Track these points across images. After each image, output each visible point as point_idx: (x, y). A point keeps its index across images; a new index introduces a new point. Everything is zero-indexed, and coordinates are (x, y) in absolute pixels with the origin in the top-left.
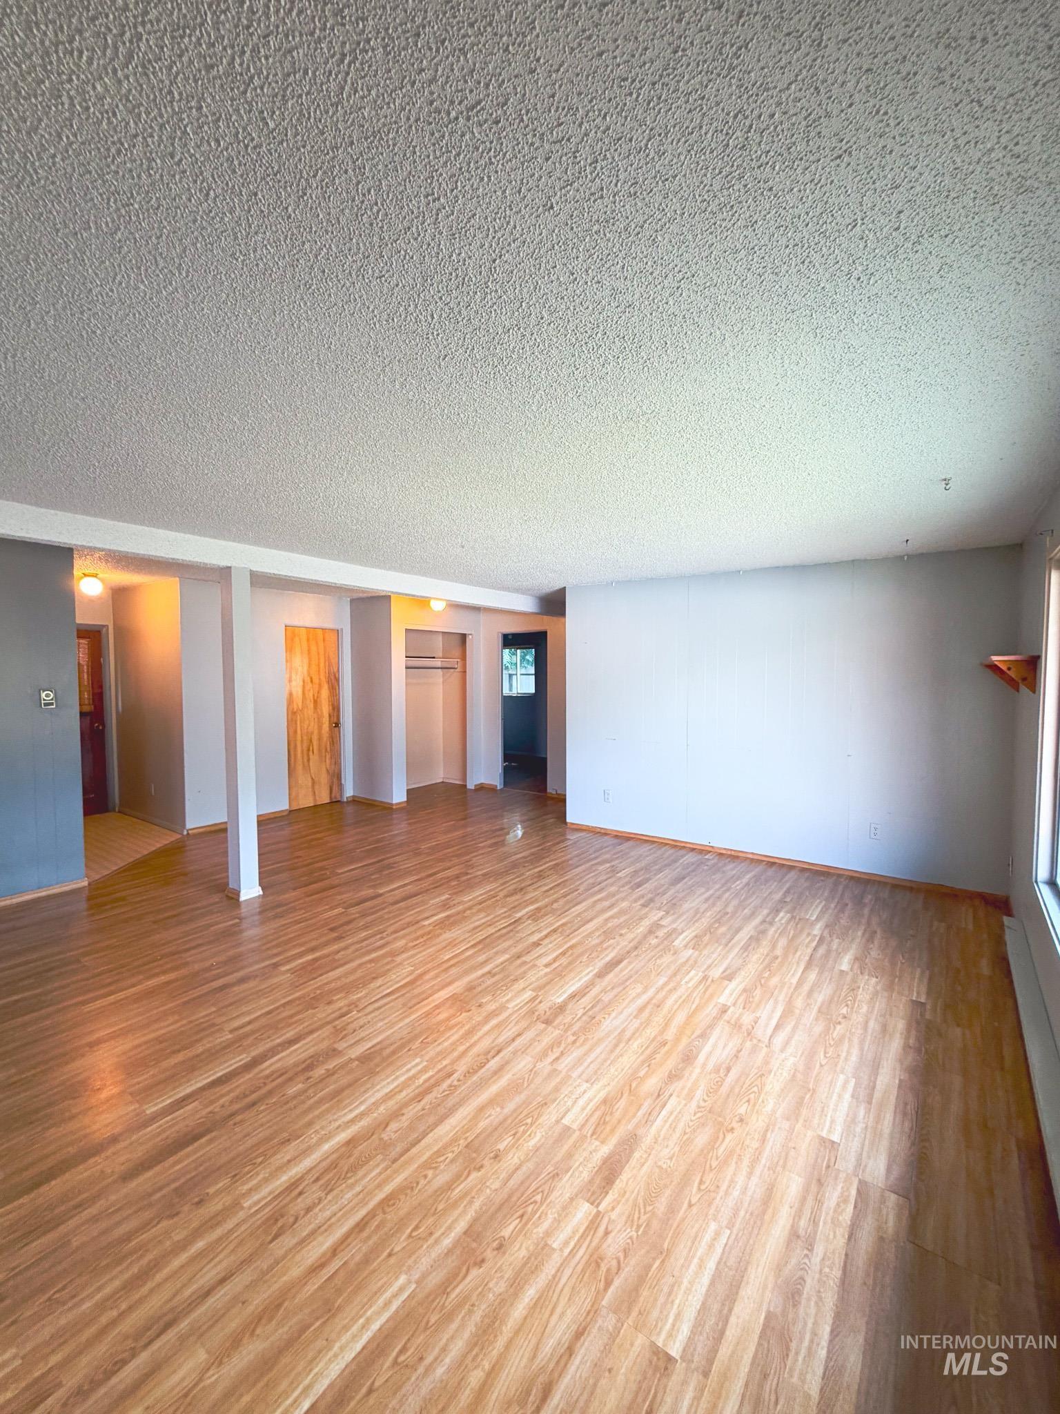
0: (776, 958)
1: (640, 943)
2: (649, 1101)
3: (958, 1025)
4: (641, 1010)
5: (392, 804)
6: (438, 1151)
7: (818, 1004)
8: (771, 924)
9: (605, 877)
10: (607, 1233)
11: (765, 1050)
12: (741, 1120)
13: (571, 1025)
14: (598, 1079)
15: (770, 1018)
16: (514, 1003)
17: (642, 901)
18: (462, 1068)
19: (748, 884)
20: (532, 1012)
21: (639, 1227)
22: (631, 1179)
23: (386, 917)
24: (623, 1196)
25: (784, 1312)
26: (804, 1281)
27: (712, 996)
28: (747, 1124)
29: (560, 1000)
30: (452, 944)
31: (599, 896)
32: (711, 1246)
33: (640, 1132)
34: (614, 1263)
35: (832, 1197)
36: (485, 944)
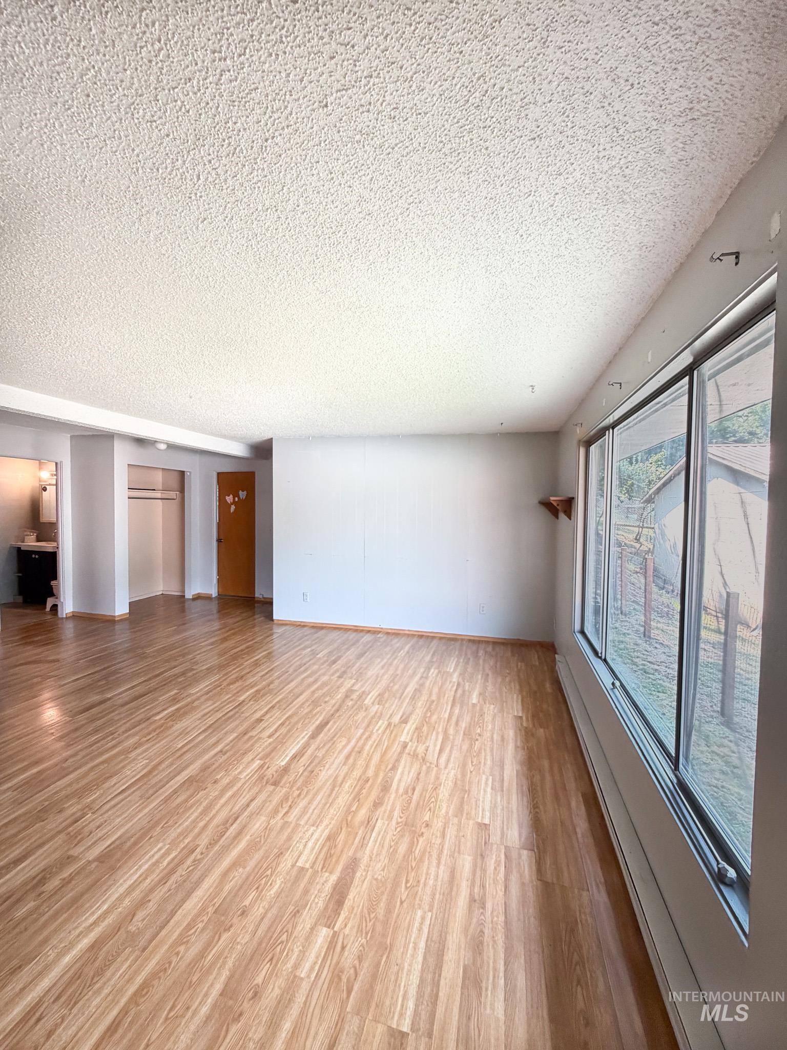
0: (433, 701)
1: (340, 706)
2: (362, 829)
3: (541, 727)
4: (348, 757)
5: (115, 616)
6: (189, 924)
7: (463, 729)
8: (427, 678)
9: (308, 659)
10: (343, 948)
11: (435, 769)
12: (427, 825)
13: (295, 782)
14: (321, 821)
15: (435, 746)
16: (245, 774)
17: (338, 674)
18: (204, 841)
19: (408, 652)
20: (261, 778)
21: (367, 933)
22: (356, 896)
23: (116, 718)
24: (352, 913)
25: (474, 963)
26: (484, 933)
27: (396, 736)
28: (431, 827)
29: (283, 763)
30: (184, 732)
31: (305, 675)
32: (420, 930)
33: (358, 855)
34: (352, 971)
35: (491, 864)
36: (213, 728)
